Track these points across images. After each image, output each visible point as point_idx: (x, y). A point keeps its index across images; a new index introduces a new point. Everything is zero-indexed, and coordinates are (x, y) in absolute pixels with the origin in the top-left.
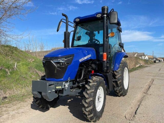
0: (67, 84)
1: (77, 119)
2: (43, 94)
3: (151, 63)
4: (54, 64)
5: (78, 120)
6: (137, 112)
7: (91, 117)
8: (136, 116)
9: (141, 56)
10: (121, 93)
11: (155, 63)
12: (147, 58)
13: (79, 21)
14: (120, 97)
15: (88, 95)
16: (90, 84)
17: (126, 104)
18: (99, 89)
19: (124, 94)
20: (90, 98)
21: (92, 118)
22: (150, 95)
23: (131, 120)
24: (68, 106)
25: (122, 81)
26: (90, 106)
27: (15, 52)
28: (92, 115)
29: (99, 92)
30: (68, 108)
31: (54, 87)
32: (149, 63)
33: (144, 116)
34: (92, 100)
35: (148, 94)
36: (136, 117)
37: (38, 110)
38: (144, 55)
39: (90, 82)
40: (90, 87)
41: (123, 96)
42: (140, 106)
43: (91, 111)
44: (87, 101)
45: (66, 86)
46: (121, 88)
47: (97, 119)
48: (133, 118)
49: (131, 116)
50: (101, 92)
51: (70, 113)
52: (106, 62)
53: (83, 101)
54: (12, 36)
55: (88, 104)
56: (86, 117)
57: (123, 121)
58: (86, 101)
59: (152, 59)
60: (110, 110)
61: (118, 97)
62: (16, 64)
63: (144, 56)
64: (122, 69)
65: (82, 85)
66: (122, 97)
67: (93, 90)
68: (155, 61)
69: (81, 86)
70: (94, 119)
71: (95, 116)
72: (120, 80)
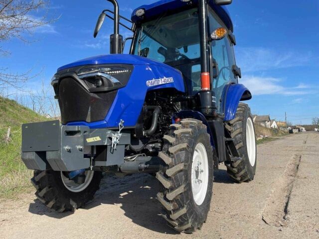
0: (116, 135)
1: (143, 228)
2: (50, 156)
3: (283, 135)
4: (81, 82)
5: (145, 231)
6: (288, 208)
7: (180, 217)
8: (288, 216)
9: (264, 121)
10: (242, 173)
11: (291, 134)
12: (274, 125)
13: (143, 15)
14: (239, 185)
15: (172, 157)
16: (176, 132)
17: (258, 195)
18: (196, 151)
19: (249, 177)
20: (176, 165)
21: (182, 220)
22: (305, 178)
23: (279, 225)
24: (121, 205)
25: (243, 144)
26: (179, 186)
27: (11, 110)
28: (183, 211)
29: (198, 156)
30: (121, 207)
31: (82, 140)
32: (280, 134)
33: (309, 215)
34: (181, 171)
35: (298, 177)
36: (291, 220)
37: (47, 215)
38: (268, 119)
39: (174, 128)
40: (177, 138)
41: (247, 181)
42: (291, 197)
43: (182, 199)
44: (169, 172)
45: (114, 140)
46: (242, 161)
47: (196, 223)
48: (282, 221)
49: (276, 218)
50: (201, 158)
51: (125, 217)
52: (208, 92)
53: (157, 173)
54: (5, 76)
55: (173, 182)
56: (168, 217)
57: (261, 228)
58: (167, 173)
59: (284, 127)
60: (223, 208)
61: (235, 184)
62: (9, 129)
63: (269, 122)
64: (242, 118)
65: (153, 148)
66: (243, 184)
67: (184, 145)
68: (292, 130)
69: (151, 150)
70: (188, 223)
71: (192, 213)
72: (240, 142)
